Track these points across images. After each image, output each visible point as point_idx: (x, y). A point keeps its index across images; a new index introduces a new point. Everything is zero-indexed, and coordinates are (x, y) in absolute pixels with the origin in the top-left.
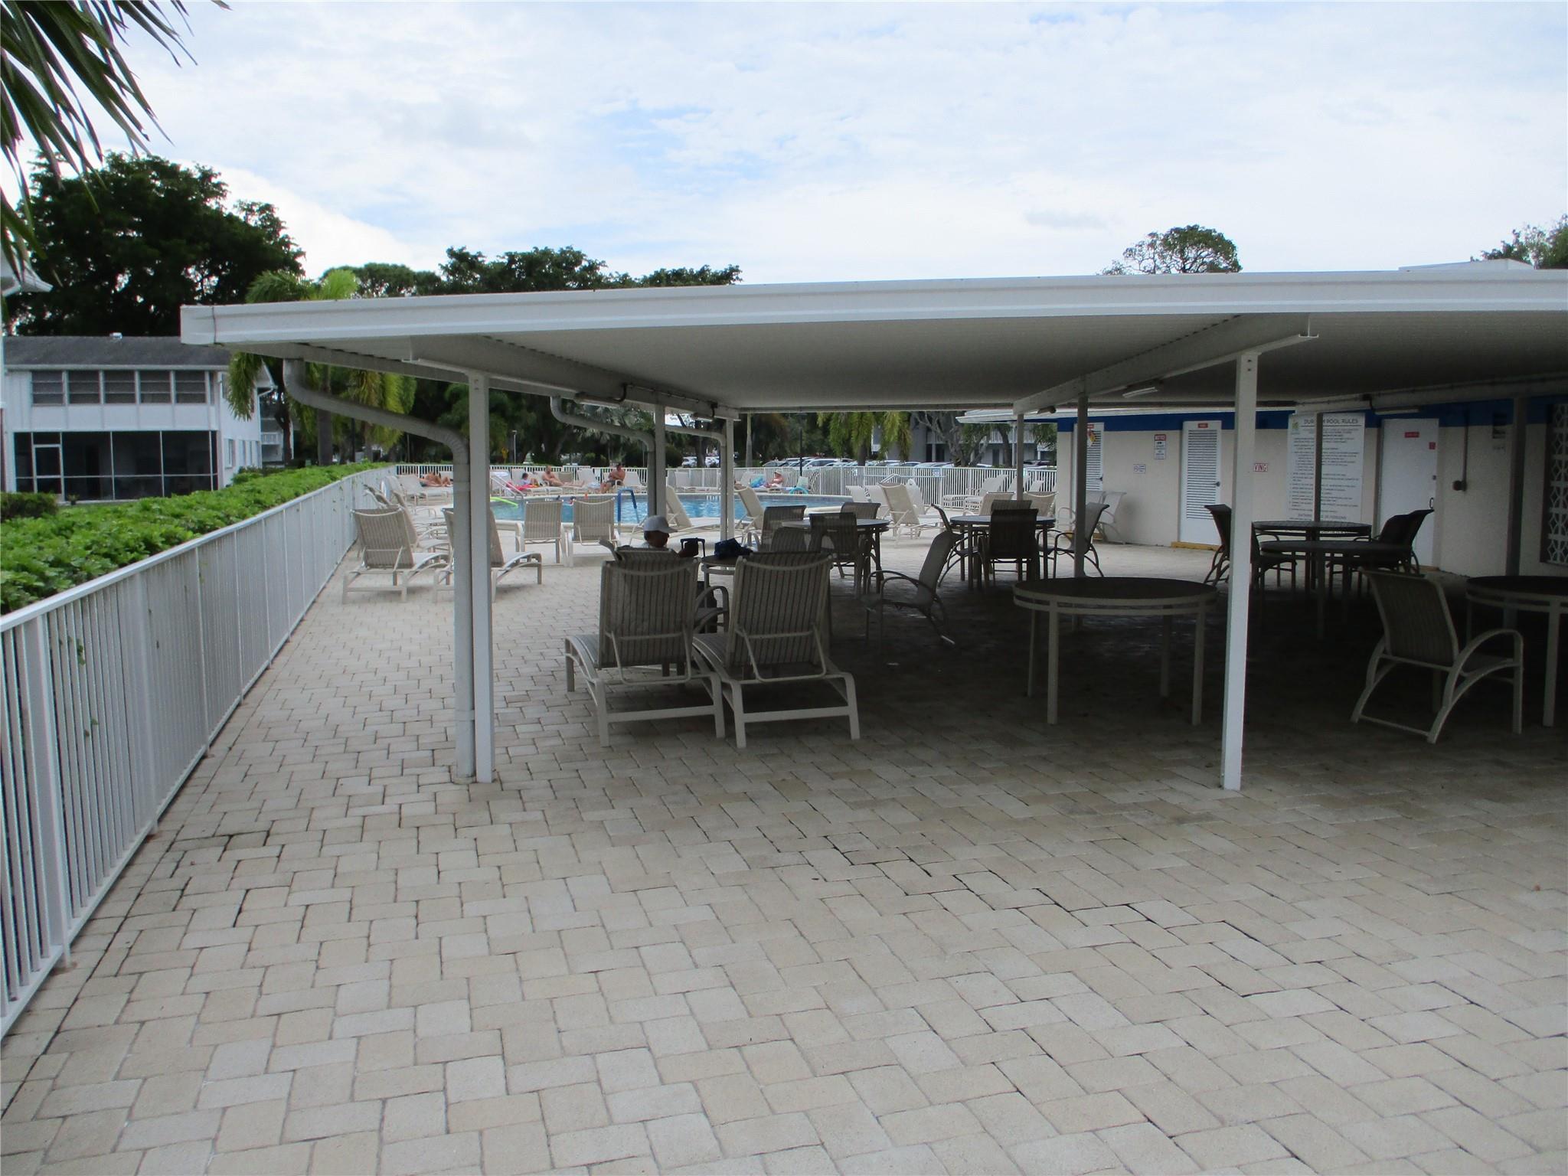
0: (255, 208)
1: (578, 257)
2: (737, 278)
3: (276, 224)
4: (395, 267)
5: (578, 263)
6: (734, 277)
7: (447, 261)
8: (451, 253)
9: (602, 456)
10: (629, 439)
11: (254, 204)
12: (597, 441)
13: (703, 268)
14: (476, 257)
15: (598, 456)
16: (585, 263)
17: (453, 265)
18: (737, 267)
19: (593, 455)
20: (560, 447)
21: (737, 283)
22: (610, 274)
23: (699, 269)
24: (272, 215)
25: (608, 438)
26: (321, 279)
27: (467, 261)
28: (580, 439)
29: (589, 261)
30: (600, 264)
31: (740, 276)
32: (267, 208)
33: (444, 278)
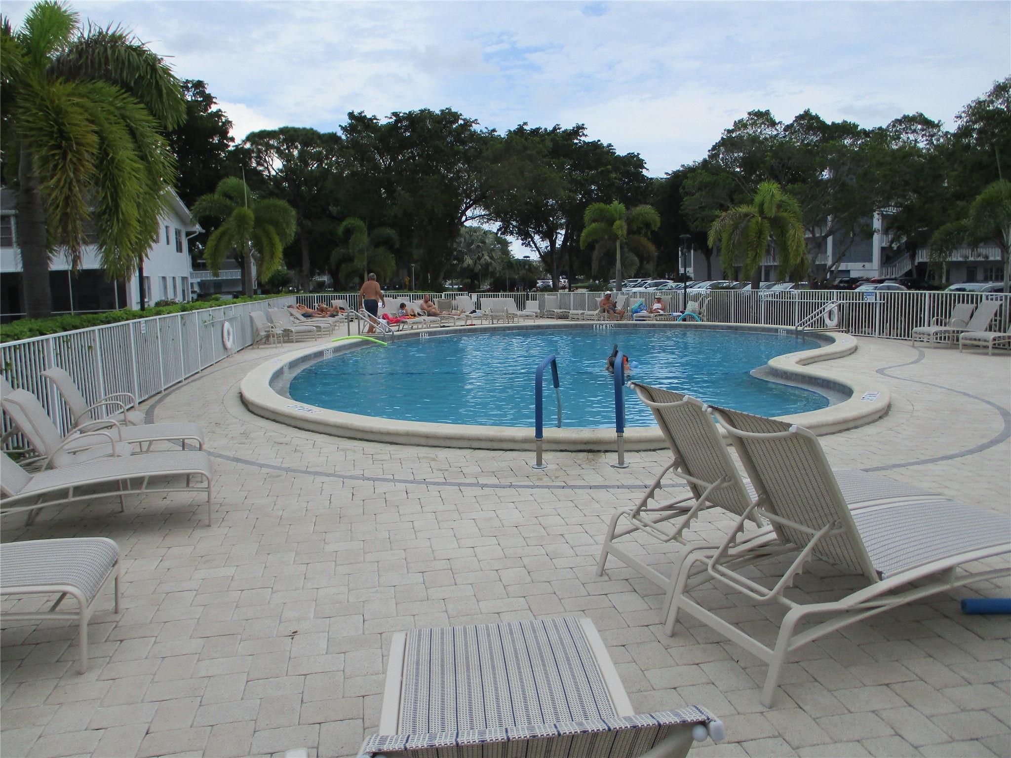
0: (190, 85)
1: (456, 116)
2: (583, 134)
3: (209, 100)
4: (304, 129)
5: (456, 121)
6: (581, 134)
7: (346, 121)
8: (351, 115)
9: (476, 281)
10: (496, 268)
11: (187, 81)
12: (472, 270)
13: (555, 127)
14: (371, 120)
15: (472, 282)
16: (461, 122)
17: (351, 125)
18: (583, 125)
19: (469, 281)
20: (442, 275)
21: (583, 138)
22: (481, 131)
23: (551, 129)
24: (204, 92)
25: (480, 267)
26: (243, 141)
27: (364, 123)
28: (459, 269)
29: (464, 120)
30: (473, 122)
31: (585, 132)
32: (199, 85)
33: (344, 137)
